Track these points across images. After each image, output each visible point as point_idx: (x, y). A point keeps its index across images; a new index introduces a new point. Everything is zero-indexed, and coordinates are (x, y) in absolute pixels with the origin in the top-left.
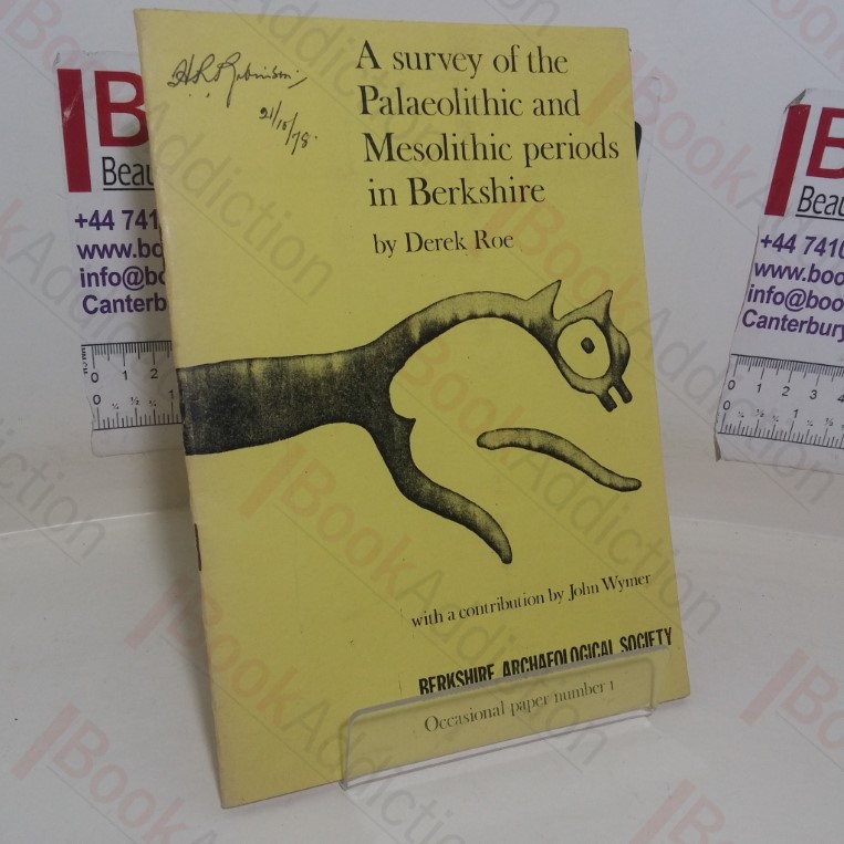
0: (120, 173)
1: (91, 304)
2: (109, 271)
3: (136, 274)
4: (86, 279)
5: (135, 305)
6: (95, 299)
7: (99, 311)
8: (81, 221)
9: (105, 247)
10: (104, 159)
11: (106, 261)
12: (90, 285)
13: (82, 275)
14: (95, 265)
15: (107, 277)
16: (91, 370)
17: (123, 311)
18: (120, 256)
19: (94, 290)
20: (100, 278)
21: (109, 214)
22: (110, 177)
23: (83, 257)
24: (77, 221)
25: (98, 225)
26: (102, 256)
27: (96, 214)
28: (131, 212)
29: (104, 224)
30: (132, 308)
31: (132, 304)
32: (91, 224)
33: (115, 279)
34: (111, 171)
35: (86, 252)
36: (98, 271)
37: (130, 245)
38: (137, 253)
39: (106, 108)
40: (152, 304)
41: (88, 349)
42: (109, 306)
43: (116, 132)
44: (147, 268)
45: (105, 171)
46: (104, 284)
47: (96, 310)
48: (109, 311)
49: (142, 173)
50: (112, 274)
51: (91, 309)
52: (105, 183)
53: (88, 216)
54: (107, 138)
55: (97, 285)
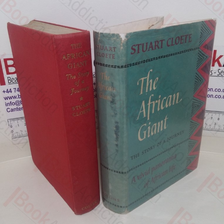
2: (12, 102)
3: (18, 102)
4: (7, 105)
5: (19, 109)
6: (9, 109)
8: (4, 92)
9: (10, 97)
10: (8, 77)
11: (11, 100)
12: (8, 106)
13: (6, 104)
14: (8, 101)
16: (10, 125)
17: (16, 111)
18: (14, 98)
19: (9, 107)
20: (10, 104)
21: (10, 89)
22: (10, 81)
23: (5, 100)
25: (8, 92)
26: (10, 99)
27: (7, 90)
28: (15, 89)
29: (10, 92)
30: (18, 110)
32: (7, 92)
33: (13, 104)
34: (10, 80)
35: (6, 98)
36: (9, 103)
37: (16, 96)
38: (18, 97)
39: (7, 67)
41: (9, 120)
43: (10, 71)
44: (21, 101)
45: (8, 80)
46: (11, 105)
47: (10, 111)
48: (13, 111)
52: (9, 83)
54: (8, 73)
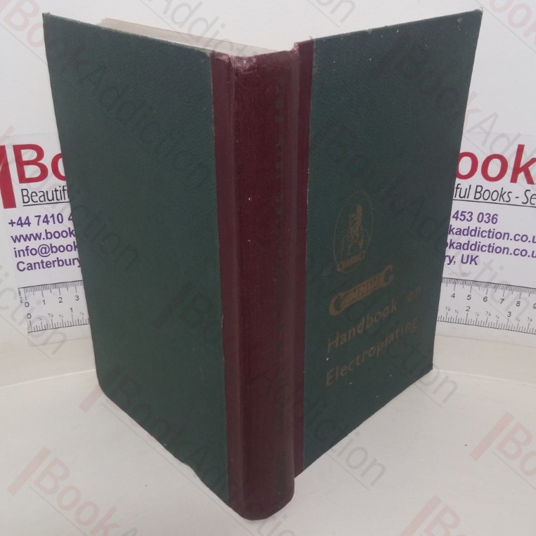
0: (32, 196)
1: (21, 266)
4: (17, 253)
5: (47, 265)
6: (23, 263)
7: (26, 269)
8: (12, 223)
9: (27, 235)
10: (22, 190)
11: (28, 243)
12: (20, 256)
13: (15, 251)
14: (22, 245)
15: (29, 251)
16: (24, 301)
17: (40, 268)
18: (35, 239)
19: (22, 259)
20: (26, 252)
21: (27, 218)
22: (26, 199)
23: (15, 242)
24: (10, 223)
25: (22, 224)
26: (25, 240)
27: (20, 219)
28: (39, 216)
29: (25, 223)
30: (45, 266)
31: (44, 264)
32: (18, 224)
33: (34, 252)
34: (27, 196)
35: (16, 239)
36: (24, 249)
37: (41, 234)
38: (45, 237)
39: (21, 164)
40: (56, 263)
41: (22, 290)
42: (31, 266)
43: (28, 175)
44: (51, 245)
45: (23, 196)
46: (28, 255)
47: (24, 269)
48: (32, 269)
49: (44, 195)
50: (32, 250)
51: (22, 268)
52: (24, 202)
53: (15, 220)
54: (23, 179)
55: (24, 256)
